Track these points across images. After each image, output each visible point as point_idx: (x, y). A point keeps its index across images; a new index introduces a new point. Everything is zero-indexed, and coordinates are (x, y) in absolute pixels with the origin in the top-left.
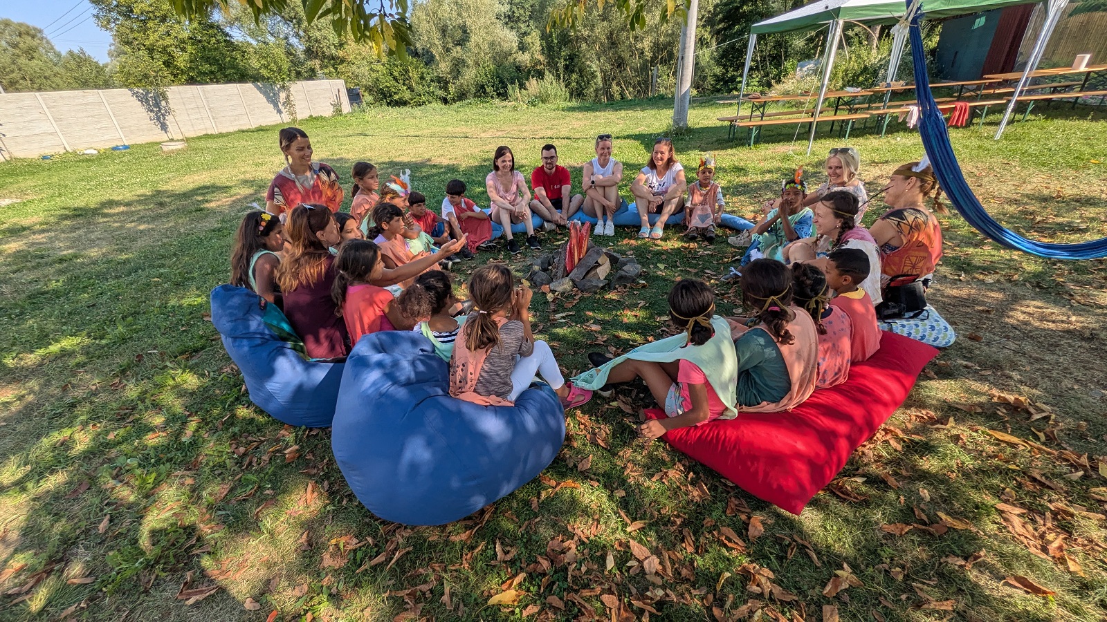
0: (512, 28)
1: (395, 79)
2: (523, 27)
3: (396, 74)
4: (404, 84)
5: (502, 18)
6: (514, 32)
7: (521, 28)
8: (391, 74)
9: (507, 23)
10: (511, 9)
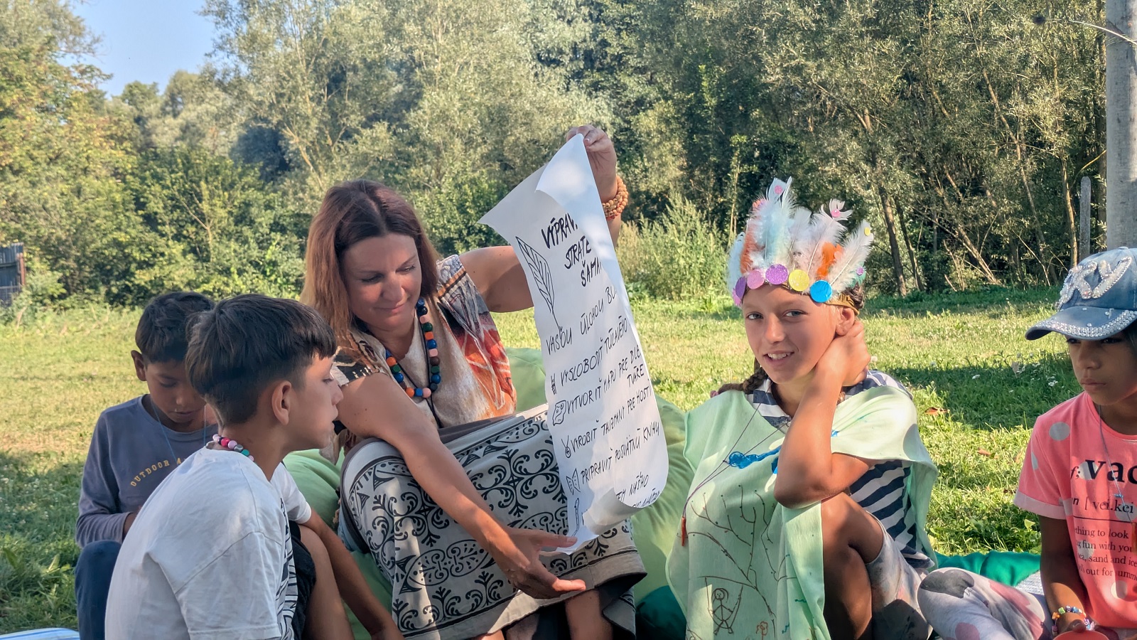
0: (596, 86)
1: (151, 221)
2: (634, 86)
3: (155, 206)
4: (178, 237)
5: (566, 59)
6: (602, 99)
7: (625, 87)
8: (140, 205)
9: (578, 75)
10: (594, 35)
